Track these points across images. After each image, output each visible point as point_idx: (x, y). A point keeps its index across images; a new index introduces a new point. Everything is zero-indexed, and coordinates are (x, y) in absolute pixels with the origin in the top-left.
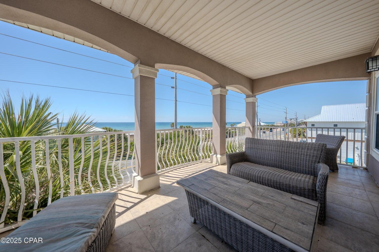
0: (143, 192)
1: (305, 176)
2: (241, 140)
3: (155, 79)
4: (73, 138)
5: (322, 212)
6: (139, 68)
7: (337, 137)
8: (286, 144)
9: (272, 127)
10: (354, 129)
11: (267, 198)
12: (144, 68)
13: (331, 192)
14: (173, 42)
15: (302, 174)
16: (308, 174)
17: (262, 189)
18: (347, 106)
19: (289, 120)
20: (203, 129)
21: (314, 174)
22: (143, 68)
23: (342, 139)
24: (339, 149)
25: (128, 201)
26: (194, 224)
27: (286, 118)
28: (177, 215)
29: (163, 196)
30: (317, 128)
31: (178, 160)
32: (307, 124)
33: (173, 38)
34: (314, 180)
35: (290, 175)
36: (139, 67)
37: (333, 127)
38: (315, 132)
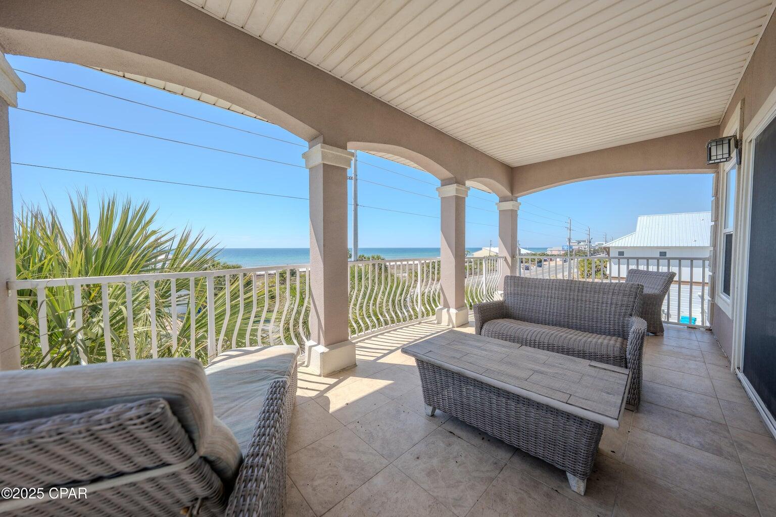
0: (329, 374)
1: (609, 337)
2: (491, 281)
3: (348, 170)
4: (195, 279)
5: (635, 392)
6: (322, 151)
7: (662, 274)
8: (577, 285)
9: (543, 258)
10: (692, 260)
11: (554, 366)
12: (331, 152)
13: (650, 367)
14: (377, 101)
15: (604, 336)
16: (614, 335)
17: (542, 355)
18: (683, 217)
19: (575, 244)
20: (423, 262)
21: (623, 334)
22: (328, 151)
23: (670, 278)
24: (665, 295)
25: (307, 389)
26: (431, 417)
27: (570, 240)
28: (400, 406)
29: (366, 379)
30: (628, 259)
31: (365, 323)
32: (609, 250)
33: (377, 94)
34: (622, 344)
35: (585, 336)
36: (322, 149)
37: (658, 255)
38: (625, 266)
